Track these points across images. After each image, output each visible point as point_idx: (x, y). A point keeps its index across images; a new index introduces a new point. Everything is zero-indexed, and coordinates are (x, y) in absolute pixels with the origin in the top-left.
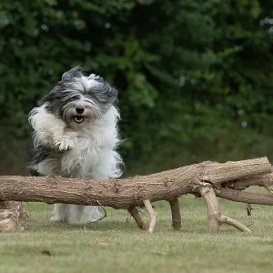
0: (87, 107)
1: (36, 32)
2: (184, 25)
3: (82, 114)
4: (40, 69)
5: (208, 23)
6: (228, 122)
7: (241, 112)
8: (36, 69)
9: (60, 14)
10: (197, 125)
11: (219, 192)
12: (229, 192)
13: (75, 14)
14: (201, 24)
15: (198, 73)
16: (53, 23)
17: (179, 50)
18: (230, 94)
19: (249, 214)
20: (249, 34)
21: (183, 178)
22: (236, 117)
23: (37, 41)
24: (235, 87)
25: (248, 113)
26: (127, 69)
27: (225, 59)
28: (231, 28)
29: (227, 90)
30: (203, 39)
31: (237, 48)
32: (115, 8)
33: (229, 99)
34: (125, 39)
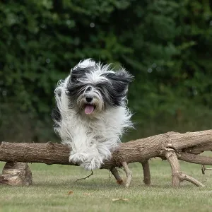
0: (95, 97)
1: (36, 30)
2: (152, 25)
3: (91, 103)
4: (40, 58)
5: (170, 23)
6: (186, 101)
7: (196, 93)
8: (37, 59)
9: (55, 16)
10: (161, 102)
11: (180, 155)
12: (188, 156)
13: (67, 16)
14: (165, 24)
15: (162, 62)
16: (50, 23)
17: (148, 44)
18: (187, 78)
19: (203, 173)
20: (202, 32)
21: (153, 144)
22: (192, 97)
23: (37, 37)
24: (191, 73)
25: (201, 93)
27: (183, 52)
28: (188, 27)
29: (185, 75)
30: (166, 36)
31: (193, 43)
32: (98, 11)
33: (187, 83)
34: (106, 36)
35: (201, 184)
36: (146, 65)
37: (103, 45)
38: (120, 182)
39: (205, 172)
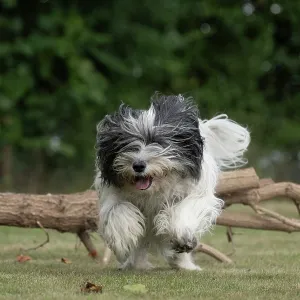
35: (227, 259)
37: (60, 31)
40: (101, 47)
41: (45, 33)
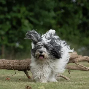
19: (69, 73)
26: (21, 18)
33: (60, 30)
35: (68, 79)
36: (40, 21)
38: (29, 77)
39: (70, 73)
40: (31, 16)
41: (15, 12)
